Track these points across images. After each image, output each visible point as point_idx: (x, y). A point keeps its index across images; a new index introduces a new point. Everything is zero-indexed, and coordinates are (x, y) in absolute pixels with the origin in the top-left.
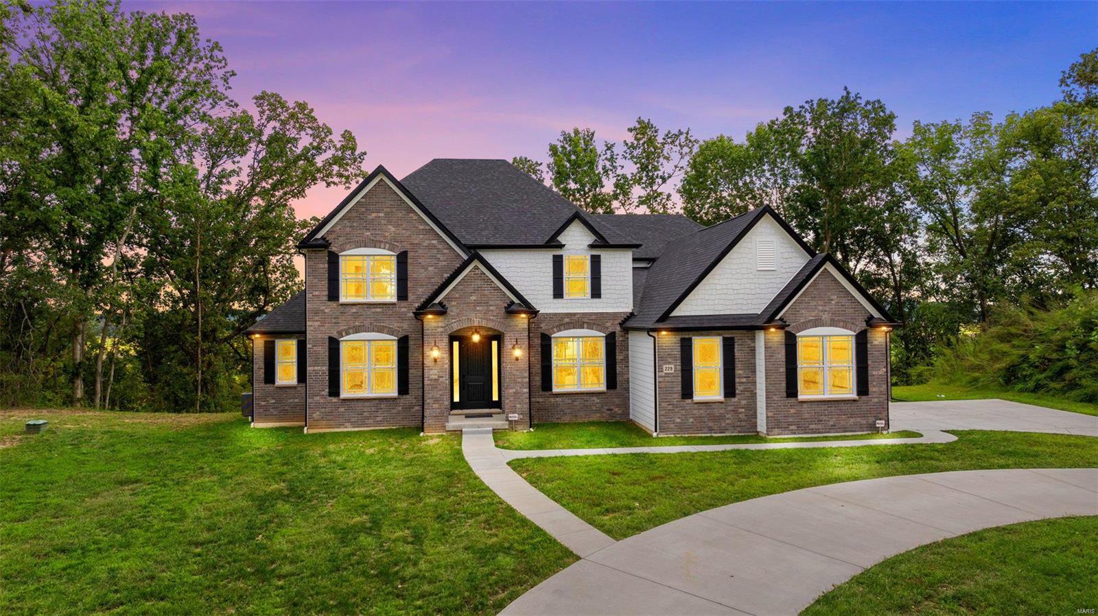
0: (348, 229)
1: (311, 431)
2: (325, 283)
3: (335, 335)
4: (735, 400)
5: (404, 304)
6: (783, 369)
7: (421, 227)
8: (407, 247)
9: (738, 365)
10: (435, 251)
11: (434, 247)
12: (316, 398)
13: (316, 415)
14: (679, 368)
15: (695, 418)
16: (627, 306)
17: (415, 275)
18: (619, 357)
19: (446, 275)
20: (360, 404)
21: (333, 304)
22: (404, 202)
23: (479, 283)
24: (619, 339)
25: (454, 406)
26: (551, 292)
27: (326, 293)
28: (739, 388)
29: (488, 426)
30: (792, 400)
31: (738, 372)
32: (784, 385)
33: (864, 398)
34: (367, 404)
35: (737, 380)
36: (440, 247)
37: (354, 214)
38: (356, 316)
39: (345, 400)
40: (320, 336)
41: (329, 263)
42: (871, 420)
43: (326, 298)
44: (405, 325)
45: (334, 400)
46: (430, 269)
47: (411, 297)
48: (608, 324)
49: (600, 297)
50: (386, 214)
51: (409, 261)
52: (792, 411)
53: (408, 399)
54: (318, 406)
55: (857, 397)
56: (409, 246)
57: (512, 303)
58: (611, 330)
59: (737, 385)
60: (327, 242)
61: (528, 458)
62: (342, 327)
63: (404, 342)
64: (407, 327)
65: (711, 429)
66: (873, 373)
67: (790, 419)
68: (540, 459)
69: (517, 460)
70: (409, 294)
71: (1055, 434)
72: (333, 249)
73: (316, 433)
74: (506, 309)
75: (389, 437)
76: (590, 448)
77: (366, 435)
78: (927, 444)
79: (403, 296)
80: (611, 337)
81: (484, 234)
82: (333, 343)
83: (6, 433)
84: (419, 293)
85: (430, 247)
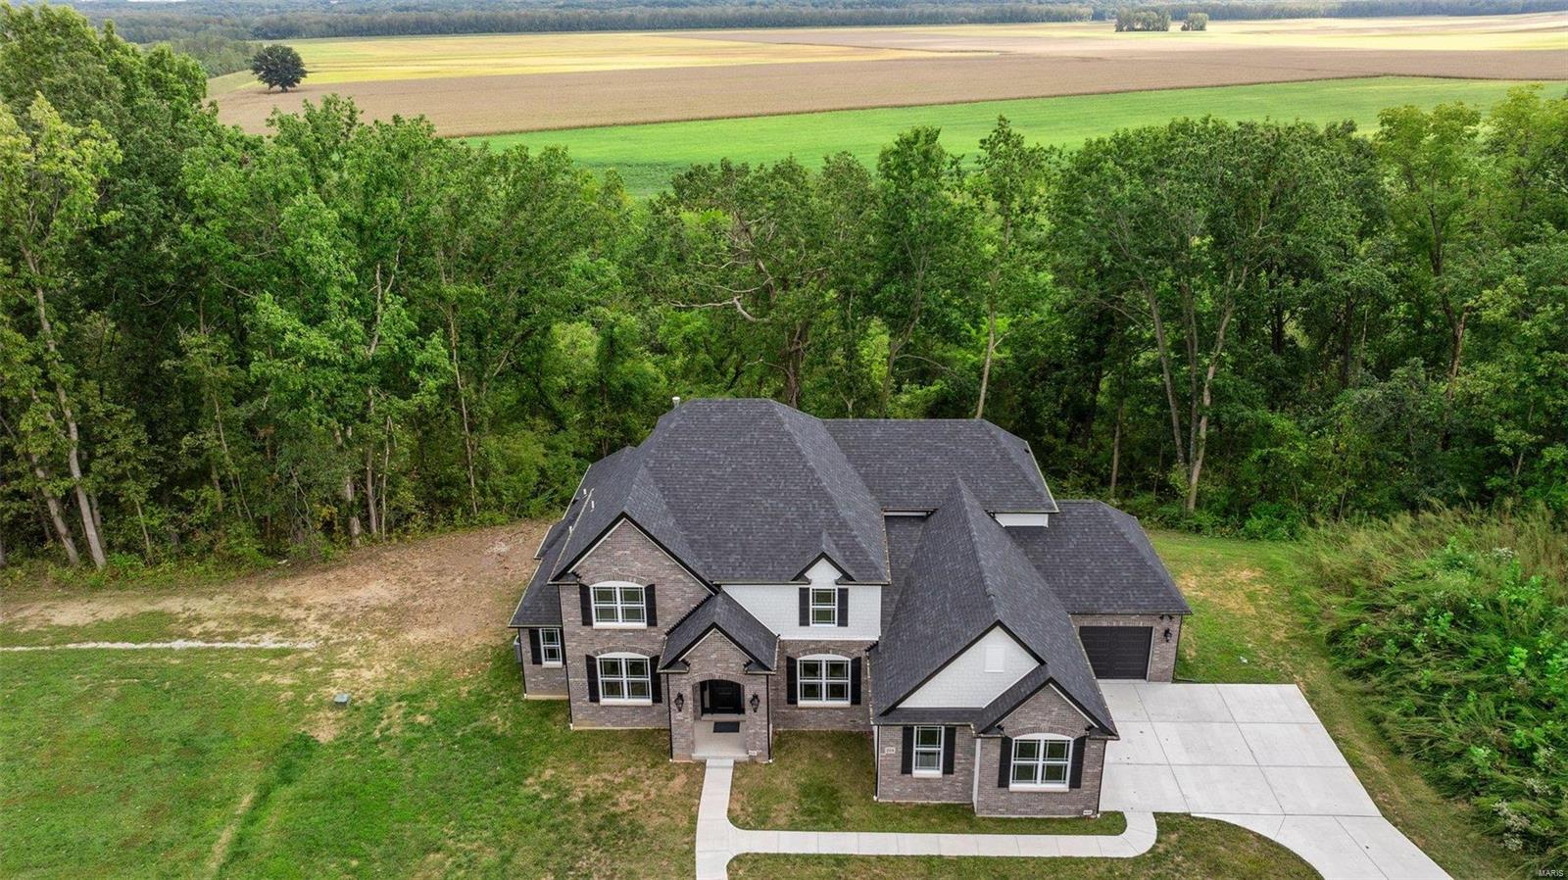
0: (597, 565)
1: (576, 728)
2: (579, 611)
3: (591, 654)
4: (951, 777)
5: (653, 629)
6: (997, 765)
7: (667, 565)
8: (654, 581)
9: (958, 749)
10: (681, 586)
11: (680, 581)
12: (578, 703)
13: (580, 716)
14: (900, 750)
15: (913, 789)
16: (873, 635)
17: (663, 605)
19: (693, 606)
20: (618, 709)
21: (588, 628)
25: (704, 711)
26: (797, 620)
27: (580, 619)
28: (957, 768)
29: (730, 758)
30: (1004, 790)
31: (957, 755)
32: (997, 777)
33: (1076, 791)
34: (625, 709)
35: (956, 761)
36: (686, 580)
37: (601, 551)
38: (610, 638)
39: (604, 706)
40: (577, 654)
41: (580, 593)
42: (1080, 807)
43: (580, 623)
44: (656, 647)
45: (595, 705)
46: (678, 600)
47: (661, 623)
48: (855, 651)
49: (846, 625)
50: (632, 551)
51: (657, 593)
52: (1003, 797)
53: (662, 706)
54: (581, 709)
55: (1068, 790)
56: (656, 580)
57: (750, 662)
58: (856, 655)
59: (955, 765)
60: (577, 576)
61: (747, 854)
62: (598, 647)
63: (655, 660)
64: (656, 649)
65: (928, 798)
66: (1088, 770)
67: (1000, 804)
68: (756, 861)
69: (738, 859)
70: (659, 622)
71: (1259, 837)
72: (584, 582)
73: (581, 732)
74: (745, 666)
75: (643, 759)
76: (807, 830)
77: (624, 750)
78: (1112, 859)
79: (652, 621)
80: (857, 662)
81: (731, 560)
82: (590, 661)
83: (320, 705)
84: (666, 621)
85: (676, 581)
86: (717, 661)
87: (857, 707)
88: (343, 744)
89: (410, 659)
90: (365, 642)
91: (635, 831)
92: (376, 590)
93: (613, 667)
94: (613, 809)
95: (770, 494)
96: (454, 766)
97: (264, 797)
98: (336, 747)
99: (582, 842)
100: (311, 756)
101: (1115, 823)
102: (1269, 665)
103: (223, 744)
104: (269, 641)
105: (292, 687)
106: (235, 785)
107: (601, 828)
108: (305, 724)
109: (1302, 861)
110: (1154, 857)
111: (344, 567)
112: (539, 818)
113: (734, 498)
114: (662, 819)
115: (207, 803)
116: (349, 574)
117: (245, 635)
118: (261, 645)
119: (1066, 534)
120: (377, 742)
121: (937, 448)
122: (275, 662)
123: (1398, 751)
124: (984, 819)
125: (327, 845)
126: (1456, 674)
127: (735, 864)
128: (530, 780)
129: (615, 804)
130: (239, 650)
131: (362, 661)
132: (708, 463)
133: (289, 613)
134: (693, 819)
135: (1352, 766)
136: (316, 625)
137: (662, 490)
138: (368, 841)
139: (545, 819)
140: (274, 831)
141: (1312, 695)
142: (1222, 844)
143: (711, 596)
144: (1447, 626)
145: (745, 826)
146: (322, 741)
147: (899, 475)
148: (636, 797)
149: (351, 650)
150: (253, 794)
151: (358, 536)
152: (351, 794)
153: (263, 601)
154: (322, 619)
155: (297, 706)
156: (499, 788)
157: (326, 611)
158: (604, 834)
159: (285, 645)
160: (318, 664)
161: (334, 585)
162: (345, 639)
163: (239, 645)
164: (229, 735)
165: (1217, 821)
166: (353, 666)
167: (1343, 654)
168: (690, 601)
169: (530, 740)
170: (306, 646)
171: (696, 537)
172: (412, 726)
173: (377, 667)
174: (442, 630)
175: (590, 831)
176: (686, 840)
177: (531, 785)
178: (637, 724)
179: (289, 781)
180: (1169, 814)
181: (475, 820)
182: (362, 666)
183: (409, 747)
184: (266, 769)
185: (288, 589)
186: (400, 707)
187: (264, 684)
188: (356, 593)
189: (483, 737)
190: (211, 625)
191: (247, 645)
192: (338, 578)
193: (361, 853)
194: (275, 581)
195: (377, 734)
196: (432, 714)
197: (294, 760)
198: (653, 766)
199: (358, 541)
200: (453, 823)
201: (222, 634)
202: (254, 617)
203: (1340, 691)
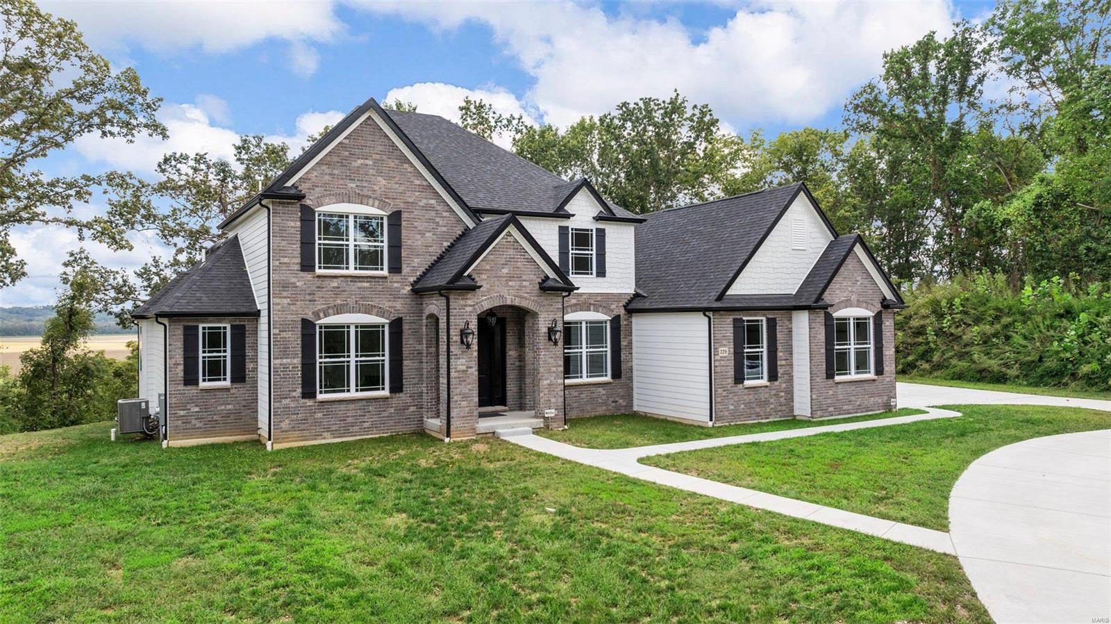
0: (327, 177)
1: (277, 447)
2: (296, 248)
3: (310, 317)
5: (397, 278)
6: (823, 351)
7: (418, 182)
8: (401, 206)
9: (779, 347)
10: (433, 213)
11: (432, 208)
12: (285, 402)
13: (285, 425)
14: (732, 350)
15: (746, 404)
16: (630, 287)
17: (409, 242)
18: (624, 343)
19: (446, 244)
20: (343, 407)
21: (308, 276)
22: (397, 149)
23: (511, 252)
24: (623, 323)
27: (298, 260)
28: (780, 371)
30: (831, 382)
31: (780, 354)
32: (824, 366)
33: (881, 377)
34: (352, 406)
35: (779, 363)
36: (439, 208)
37: (335, 159)
38: (337, 292)
39: (323, 403)
40: (290, 317)
41: (302, 220)
43: (298, 267)
44: (398, 305)
45: (309, 402)
46: (428, 235)
47: (406, 269)
48: (613, 307)
49: (605, 276)
50: (375, 162)
51: (404, 223)
52: (831, 392)
54: (287, 412)
55: (876, 377)
56: (402, 205)
57: (547, 278)
58: (616, 313)
59: (779, 368)
60: (300, 192)
62: (319, 306)
63: (397, 326)
64: (400, 307)
67: (829, 401)
70: (404, 266)
72: (308, 202)
74: (541, 284)
79: (395, 268)
80: (616, 321)
82: (307, 326)
84: (414, 265)
85: (428, 208)
86: (510, 277)
87: (617, 381)
93: (335, 340)
143: (467, 230)
168: (442, 237)
178: (367, 430)
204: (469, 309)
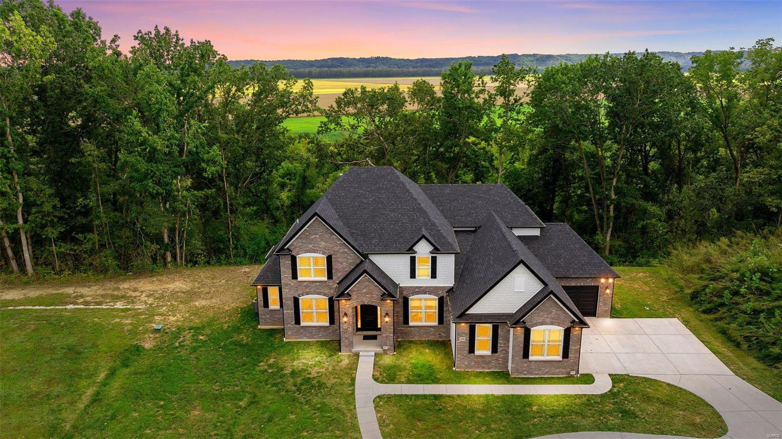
0: (300, 244)
1: (287, 340)
2: (290, 270)
3: (297, 296)
4: (496, 354)
5: (330, 281)
6: (522, 345)
8: (331, 253)
9: (500, 338)
10: (346, 255)
11: (346, 252)
12: (289, 325)
13: (289, 333)
14: (468, 339)
15: (475, 362)
16: (450, 283)
17: (336, 267)
19: (352, 267)
20: (311, 328)
21: (295, 281)
23: (367, 283)
24: (446, 300)
25: (358, 330)
26: (409, 275)
27: (291, 275)
28: (499, 349)
29: (373, 351)
30: (526, 360)
31: (499, 341)
32: (522, 352)
33: (566, 360)
34: (315, 329)
35: (499, 345)
37: (303, 236)
38: (307, 287)
39: (303, 327)
40: (289, 296)
41: (292, 260)
42: (568, 370)
43: (291, 278)
44: (332, 292)
45: (298, 326)
46: (344, 264)
48: (439, 293)
49: (436, 278)
50: (320, 236)
51: (333, 260)
52: (525, 365)
53: (335, 326)
54: (290, 329)
55: (561, 360)
56: (333, 252)
57: (385, 293)
58: (441, 295)
59: (498, 348)
60: (290, 250)
61: (384, 395)
62: (300, 292)
63: (331, 299)
65: (483, 368)
66: (572, 347)
67: (524, 369)
68: (389, 398)
69: (379, 397)
70: (333, 277)
71: (669, 385)
72: (294, 254)
73: (290, 342)
74: (382, 296)
75: (324, 354)
76: (417, 384)
77: (314, 349)
78: (589, 395)
79: (330, 276)
80: (441, 299)
81: (373, 242)
82: (295, 299)
83: (146, 331)
84: (338, 276)
85: (344, 253)
87: (441, 325)
88: (158, 349)
89: (196, 312)
90: (172, 305)
91: (321, 385)
92: (178, 284)
93: (307, 304)
94: (309, 376)
95: (393, 211)
96: (219, 358)
97: (112, 373)
98: (153, 350)
99: (291, 391)
100: (140, 355)
101: (588, 379)
102: (661, 311)
103: (92, 350)
104: (119, 305)
105: (130, 324)
106: (96, 368)
107: (302, 384)
108: (137, 340)
109: (695, 395)
110: (611, 394)
111: (162, 275)
112: (267, 381)
113: (374, 212)
114: (335, 380)
115: (80, 377)
116: (164, 278)
117: (106, 303)
118: (115, 307)
119: (550, 239)
120: (177, 348)
121: (480, 197)
122: (123, 314)
123: (738, 345)
124: (515, 378)
125: (147, 395)
126: (766, 304)
127: (378, 399)
128: (262, 364)
129: (308, 374)
130: (102, 309)
131: (170, 313)
132: (360, 197)
133: (130, 293)
134: (353, 380)
135: (714, 353)
136: (146, 299)
137: (335, 209)
138: (171, 393)
139: (270, 381)
140: (117, 389)
141: (686, 323)
142: (649, 388)
143: (362, 261)
144: (758, 281)
145: (382, 382)
146: (146, 348)
147: (460, 210)
148: (321, 370)
149: (164, 308)
150: (106, 373)
151: (170, 262)
152: (161, 371)
153: (118, 289)
154: (148, 296)
155: (134, 333)
156: (245, 367)
157: (151, 293)
158: (303, 388)
159: (129, 307)
160: (146, 314)
161: (157, 283)
162: (161, 304)
163: (103, 307)
164: (94, 345)
165: (644, 378)
166: (165, 315)
167: (700, 303)
168: (351, 264)
169: (262, 346)
170: (140, 307)
171: (354, 231)
172: (197, 341)
173: (178, 315)
174: (214, 301)
175: (296, 386)
176: (350, 389)
177: (262, 366)
179: (127, 366)
180: (618, 375)
181: (231, 382)
182: (170, 315)
183: (194, 350)
184: (115, 361)
185: (132, 284)
186: (190, 332)
187: (116, 323)
188: (168, 286)
189: (236, 345)
190: (89, 299)
191: (108, 307)
192: (158, 280)
193: (166, 398)
194: (124, 281)
195: (177, 344)
196: (207, 335)
197: (130, 356)
198: (330, 356)
199: (170, 265)
200: (218, 384)
201: (94, 302)
202: (112, 296)
203: (701, 321)
204: (348, 306)
